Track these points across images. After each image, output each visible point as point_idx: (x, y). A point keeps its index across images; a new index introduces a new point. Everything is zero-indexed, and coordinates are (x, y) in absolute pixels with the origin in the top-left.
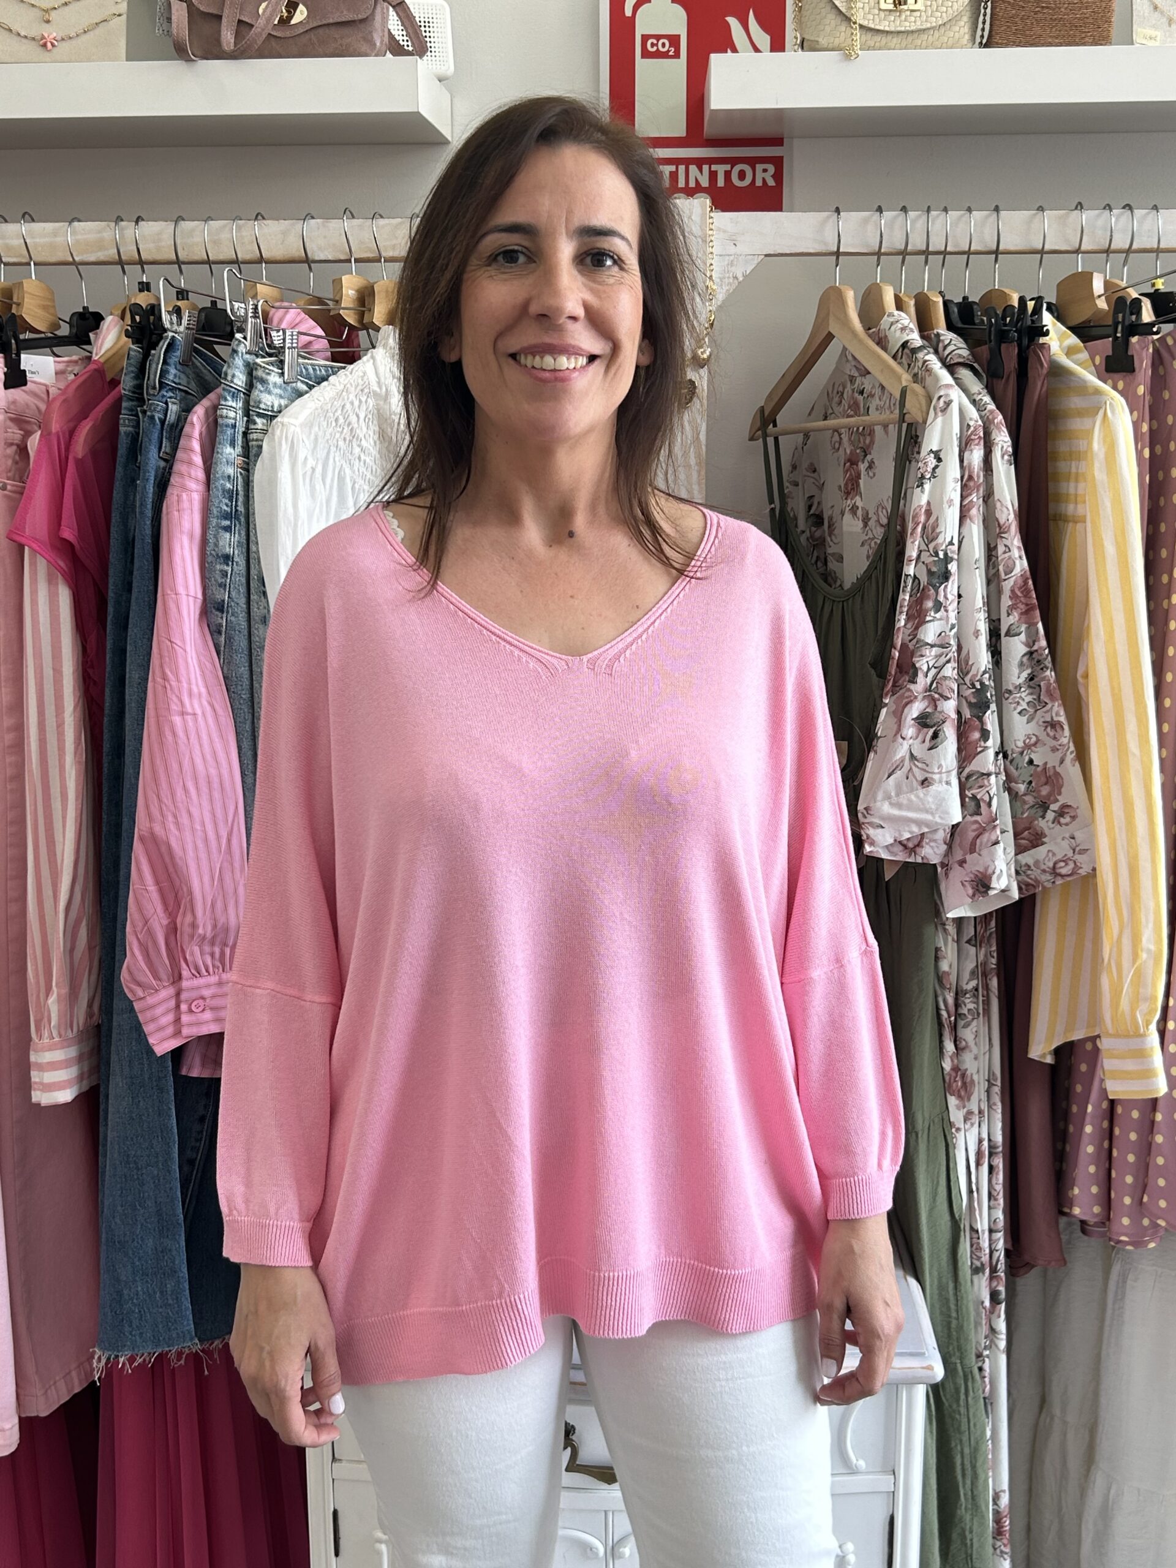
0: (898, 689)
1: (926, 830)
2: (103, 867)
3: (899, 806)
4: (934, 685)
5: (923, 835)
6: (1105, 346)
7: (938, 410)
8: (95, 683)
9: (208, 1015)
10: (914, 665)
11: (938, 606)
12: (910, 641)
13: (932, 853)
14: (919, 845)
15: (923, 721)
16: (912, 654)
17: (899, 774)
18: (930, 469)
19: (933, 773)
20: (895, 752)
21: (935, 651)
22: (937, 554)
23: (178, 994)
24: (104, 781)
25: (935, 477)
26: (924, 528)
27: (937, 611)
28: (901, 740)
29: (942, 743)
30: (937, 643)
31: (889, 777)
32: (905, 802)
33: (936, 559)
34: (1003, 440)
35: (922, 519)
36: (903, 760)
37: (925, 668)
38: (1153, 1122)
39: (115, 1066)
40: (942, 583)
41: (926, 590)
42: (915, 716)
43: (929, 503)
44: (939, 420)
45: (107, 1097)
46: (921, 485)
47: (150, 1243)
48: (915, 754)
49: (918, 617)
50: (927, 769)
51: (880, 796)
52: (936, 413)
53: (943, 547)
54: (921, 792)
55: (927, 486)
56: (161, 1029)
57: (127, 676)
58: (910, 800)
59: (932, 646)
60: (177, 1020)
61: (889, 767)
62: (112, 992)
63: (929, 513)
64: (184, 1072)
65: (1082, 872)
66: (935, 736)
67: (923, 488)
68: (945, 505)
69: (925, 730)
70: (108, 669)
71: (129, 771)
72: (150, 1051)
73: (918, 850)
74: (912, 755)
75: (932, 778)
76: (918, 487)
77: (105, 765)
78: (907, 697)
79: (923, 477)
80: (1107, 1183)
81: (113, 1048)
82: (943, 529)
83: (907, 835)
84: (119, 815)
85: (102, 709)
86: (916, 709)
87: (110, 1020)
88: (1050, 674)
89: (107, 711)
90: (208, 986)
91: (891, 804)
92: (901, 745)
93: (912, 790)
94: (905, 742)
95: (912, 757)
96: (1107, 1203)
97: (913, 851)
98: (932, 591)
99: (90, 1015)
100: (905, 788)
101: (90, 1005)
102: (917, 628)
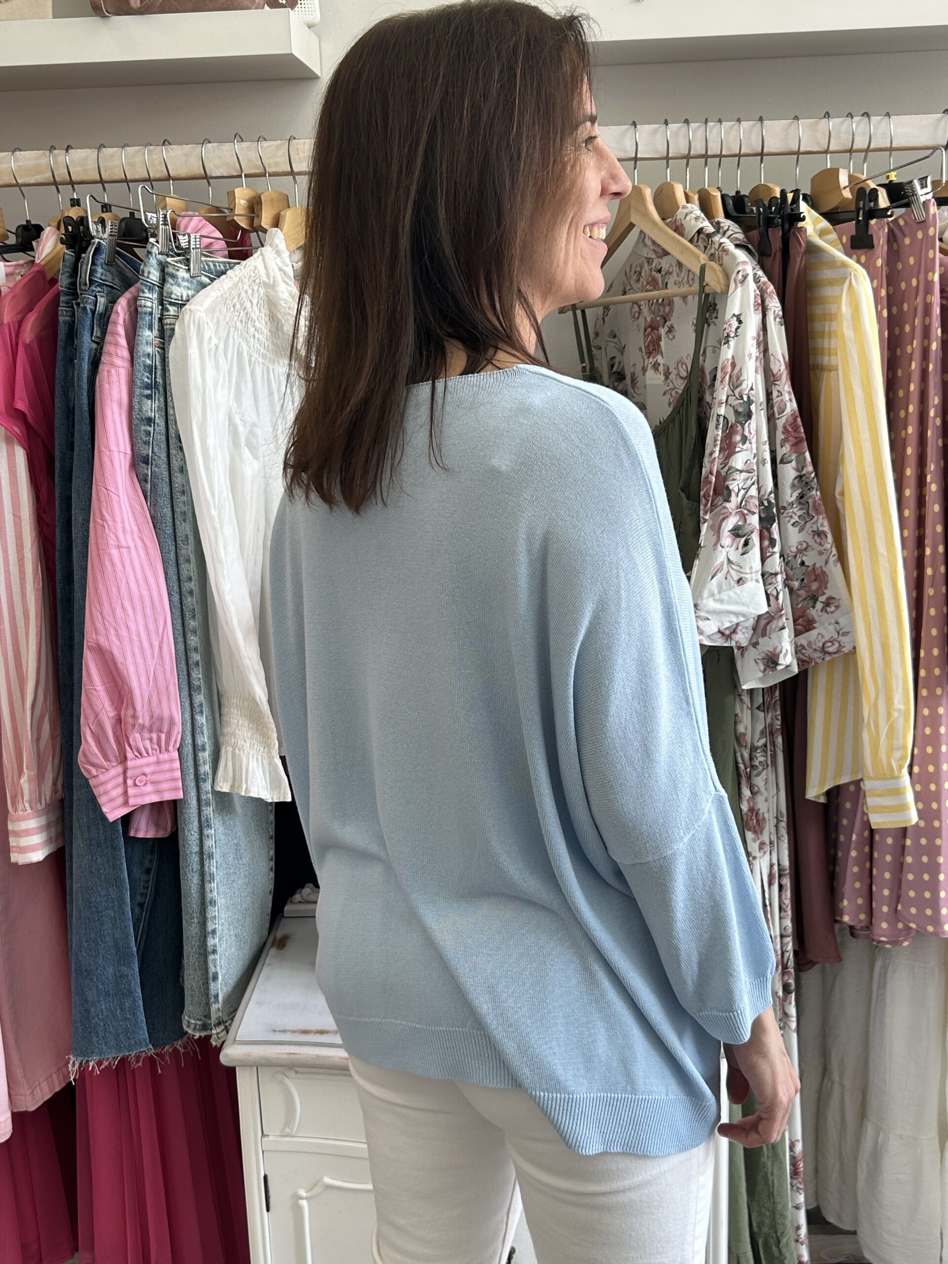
0: (714, 507)
1: (742, 619)
2: (60, 672)
3: (721, 601)
4: (744, 503)
5: (737, 625)
6: (850, 227)
7: (738, 282)
8: (47, 525)
9: (149, 788)
10: (727, 487)
11: (744, 439)
12: (722, 469)
13: (742, 638)
14: (734, 632)
15: (736, 532)
16: (725, 479)
17: (720, 576)
18: (733, 330)
19: (747, 573)
20: (716, 559)
21: (744, 475)
22: (742, 398)
23: (125, 772)
24: (58, 604)
25: (737, 336)
26: (730, 377)
27: (744, 443)
28: (720, 548)
29: (751, 549)
30: (745, 469)
31: (712, 578)
32: (726, 598)
33: (741, 401)
34: (774, 305)
35: (729, 369)
36: (722, 565)
37: (736, 490)
38: (904, 847)
39: (76, 832)
40: (747, 421)
41: (735, 427)
42: (730, 528)
43: (733, 357)
44: (739, 290)
45: (71, 855)
46: (728, 342)
47: (111, 970)
48: (731, 559)
49: (729, 449)
50: (741, 570)
51: (706, 594)
52: (736, 285)
53: (746, 392)
54: (738, 589)
55: (732, 343)
56: (112, 800)
57: (73, 519)
58: (730, 597)
59: (741, 472)
60: (125, 793)
61: (713, 570)
62: (72, 773)
63: (733, 365)
64: (132, 834)
65: (845, 650)
66: (746, 544)
67: (729, 345)
68: (747, 358)
69: (738, 539)
70: (57, 513)
71: (77, 595)
72: (104, 818)
73: (733, 636)
74: (729, 559)
75: (745, 578)
76: (725, 344)
77: (58, 591)
78: (724, 514)
79: (728, 336)
80: (870, 896)
81: (74, 817)
82: (746, 378)
83: (727, 625)
84: (71, 630)
85: (54, 545)
86: (731, 522)
87: (71, 795)
88: (816, 494)
89: (58, 547)
90: (148, 765)
91: (714, 600)
92: (721, 552)
93: (730, 588)
94: (724, 550)
95: (729, 561)
96: (870, 912)
97: (729, 637)
98: (740, 428)
99: (55, 791)
100: (724, 587)
101: (55, 784)
102: (728, 457)
